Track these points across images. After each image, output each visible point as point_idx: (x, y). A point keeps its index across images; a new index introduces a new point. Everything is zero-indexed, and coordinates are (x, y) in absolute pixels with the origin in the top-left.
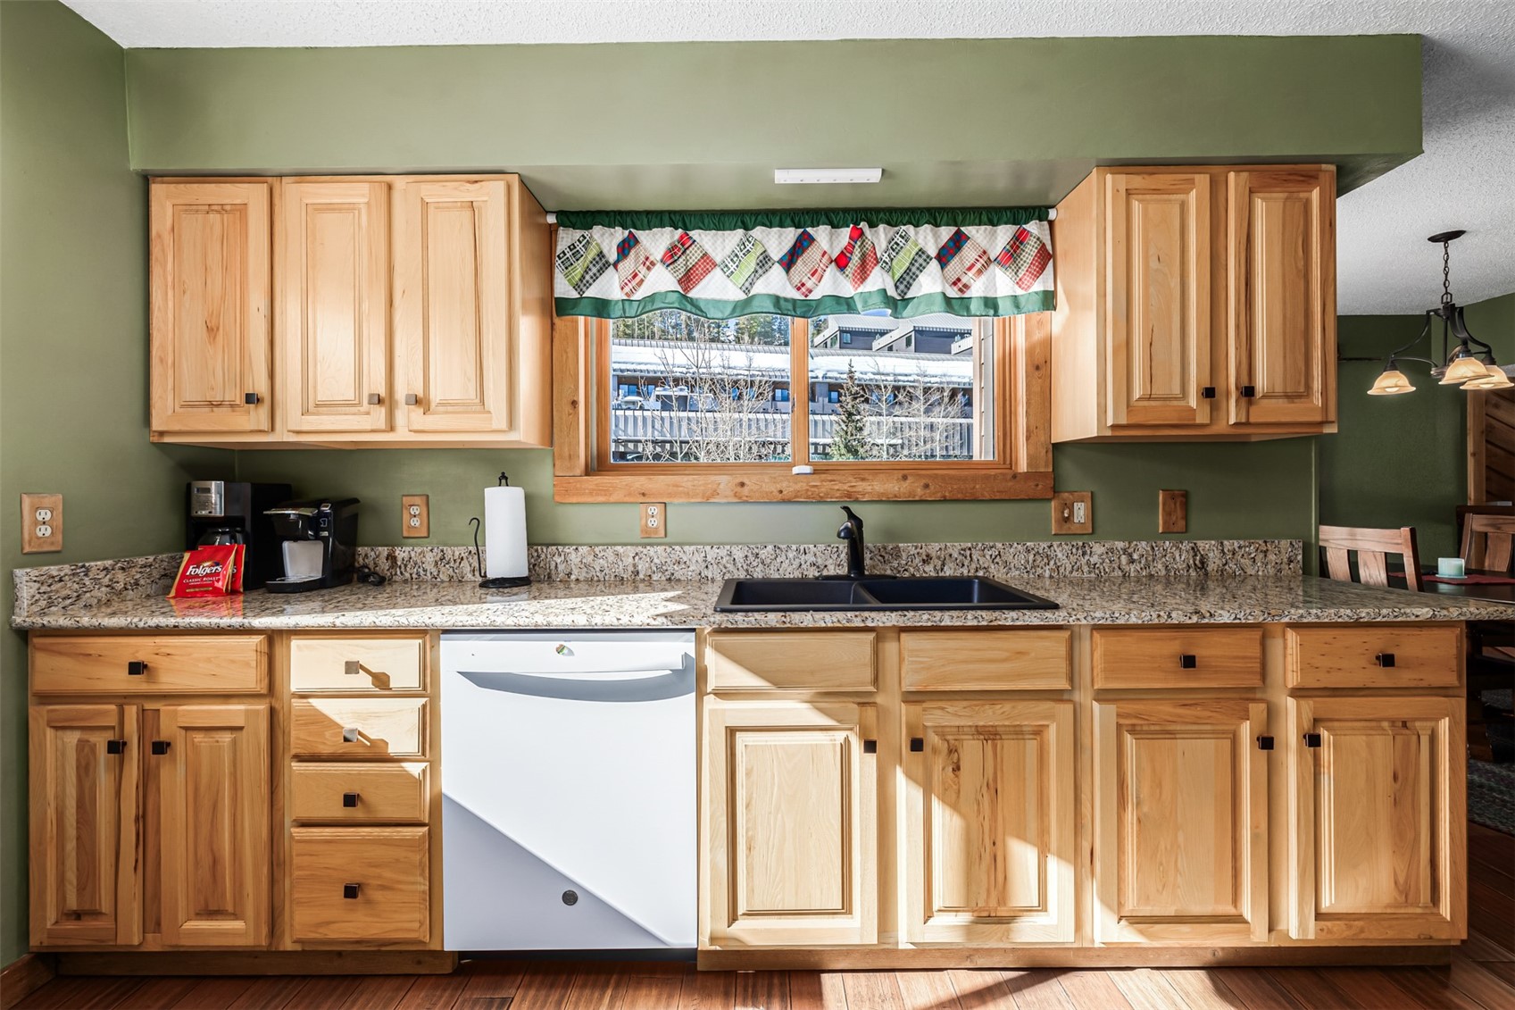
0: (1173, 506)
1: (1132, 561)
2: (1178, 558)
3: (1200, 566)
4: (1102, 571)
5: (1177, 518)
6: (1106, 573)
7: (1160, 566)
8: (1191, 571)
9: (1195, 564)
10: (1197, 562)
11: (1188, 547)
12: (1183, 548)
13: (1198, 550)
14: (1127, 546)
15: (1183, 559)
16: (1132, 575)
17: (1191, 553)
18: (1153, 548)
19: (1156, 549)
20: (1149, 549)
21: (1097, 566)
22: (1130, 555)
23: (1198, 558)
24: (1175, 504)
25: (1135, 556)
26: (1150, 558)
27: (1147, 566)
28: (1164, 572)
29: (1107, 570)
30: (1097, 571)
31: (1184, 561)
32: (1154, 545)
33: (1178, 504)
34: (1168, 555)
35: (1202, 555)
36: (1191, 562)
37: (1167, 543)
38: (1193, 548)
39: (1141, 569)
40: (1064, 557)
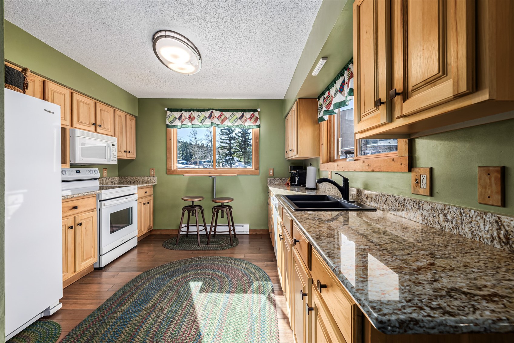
0: (488, 181)
1: (447, 220)
2: (482, 226)
3: (504, 240)
4: (429, 222)
5: (492, 192)
6: (431, 224)
7: (467, 230)
8: (495, 242)
9: (499, 238)
10: (502, 236)
11: (492, 220)
12: (487, 219)
13: (502, 225)
14: (443, 208)
15: (487, 228)
16: (447, 230)
17: (495, 226)
18: (461, 214)
19: (464, 215)
20: (458, 213)
21: (426, 217)
22: (445, 215)
23: (502, 232)
24: (490, 179)
25: (449, 217)
26: (459, 221)
27: (456, 227)
28: (470, 236)
29: (431, 222)
30: (426, 221)
31: (488, 231)
32: (462, 211)
33: (493, 179)
34: (474, 222)
35: (507, 231)
36: (495, 234)
37: (473, 212)
38: (496, 222)
39: (453, 227)
40: (410, 208)
